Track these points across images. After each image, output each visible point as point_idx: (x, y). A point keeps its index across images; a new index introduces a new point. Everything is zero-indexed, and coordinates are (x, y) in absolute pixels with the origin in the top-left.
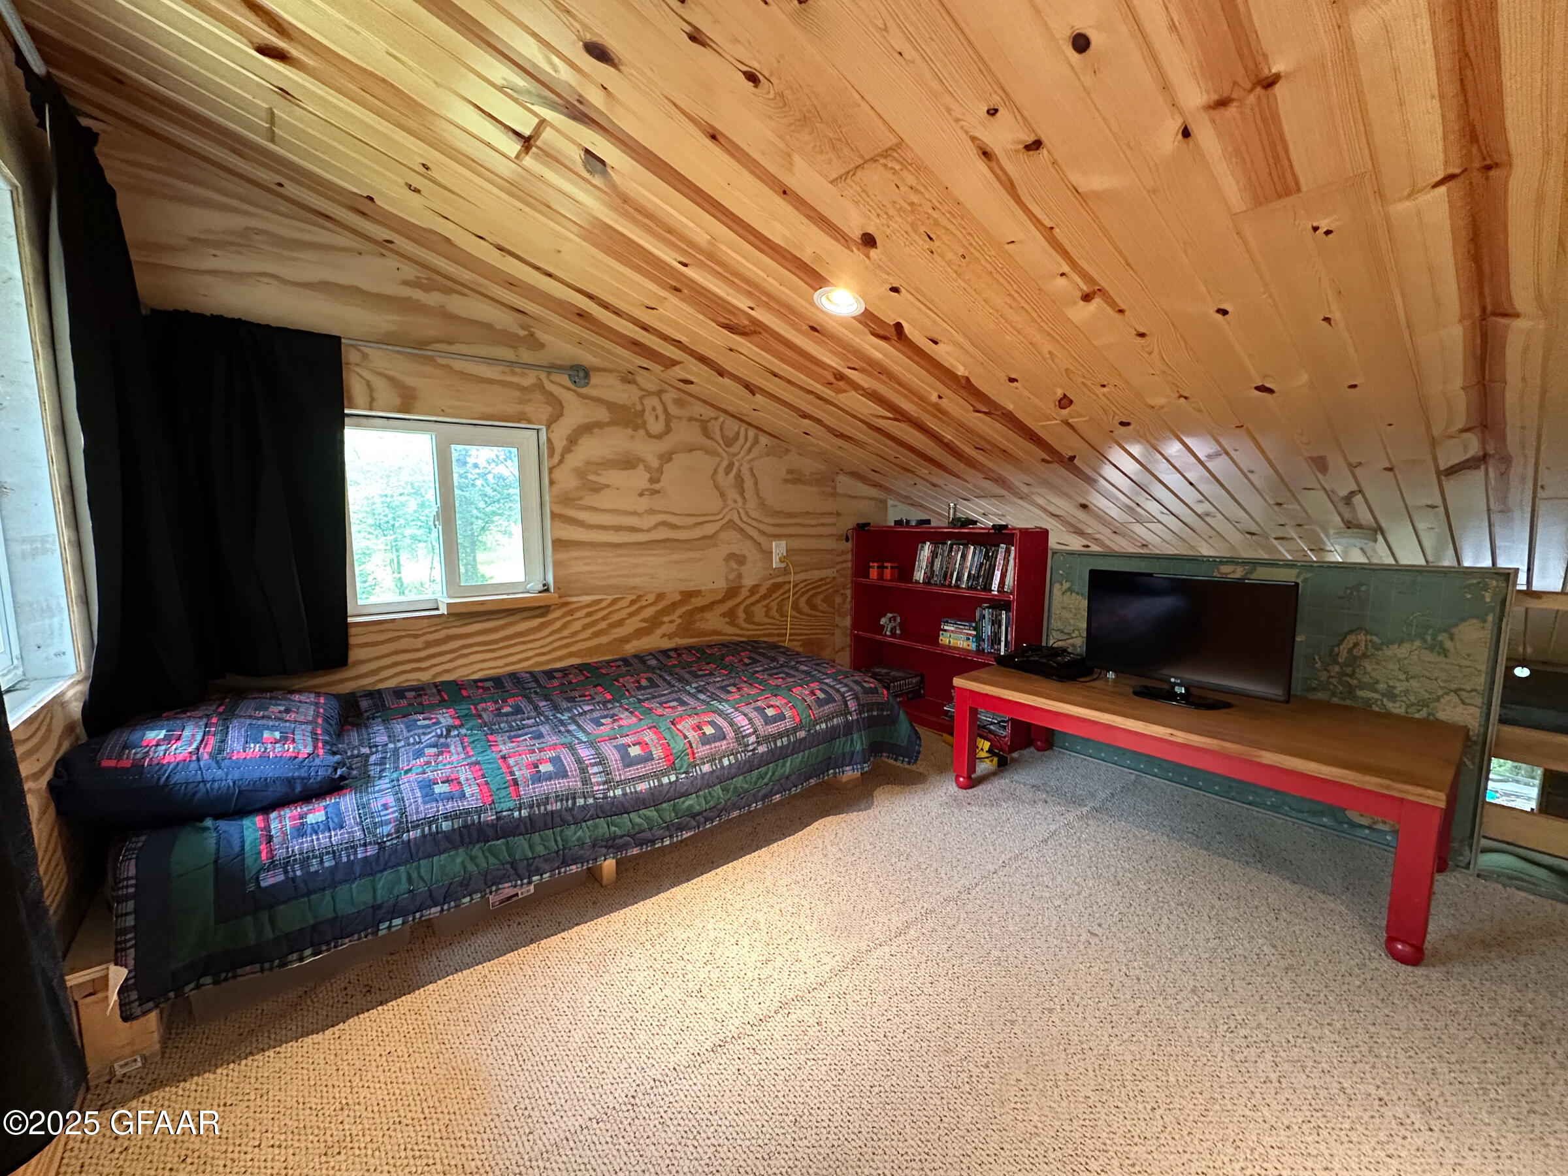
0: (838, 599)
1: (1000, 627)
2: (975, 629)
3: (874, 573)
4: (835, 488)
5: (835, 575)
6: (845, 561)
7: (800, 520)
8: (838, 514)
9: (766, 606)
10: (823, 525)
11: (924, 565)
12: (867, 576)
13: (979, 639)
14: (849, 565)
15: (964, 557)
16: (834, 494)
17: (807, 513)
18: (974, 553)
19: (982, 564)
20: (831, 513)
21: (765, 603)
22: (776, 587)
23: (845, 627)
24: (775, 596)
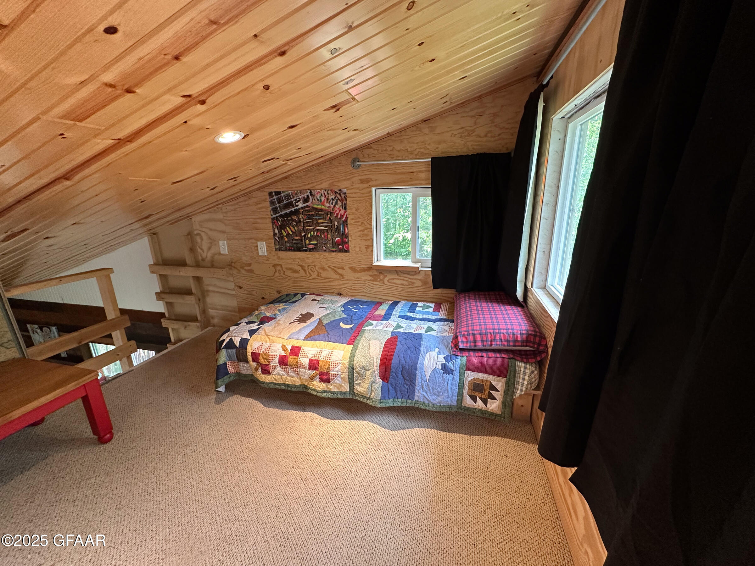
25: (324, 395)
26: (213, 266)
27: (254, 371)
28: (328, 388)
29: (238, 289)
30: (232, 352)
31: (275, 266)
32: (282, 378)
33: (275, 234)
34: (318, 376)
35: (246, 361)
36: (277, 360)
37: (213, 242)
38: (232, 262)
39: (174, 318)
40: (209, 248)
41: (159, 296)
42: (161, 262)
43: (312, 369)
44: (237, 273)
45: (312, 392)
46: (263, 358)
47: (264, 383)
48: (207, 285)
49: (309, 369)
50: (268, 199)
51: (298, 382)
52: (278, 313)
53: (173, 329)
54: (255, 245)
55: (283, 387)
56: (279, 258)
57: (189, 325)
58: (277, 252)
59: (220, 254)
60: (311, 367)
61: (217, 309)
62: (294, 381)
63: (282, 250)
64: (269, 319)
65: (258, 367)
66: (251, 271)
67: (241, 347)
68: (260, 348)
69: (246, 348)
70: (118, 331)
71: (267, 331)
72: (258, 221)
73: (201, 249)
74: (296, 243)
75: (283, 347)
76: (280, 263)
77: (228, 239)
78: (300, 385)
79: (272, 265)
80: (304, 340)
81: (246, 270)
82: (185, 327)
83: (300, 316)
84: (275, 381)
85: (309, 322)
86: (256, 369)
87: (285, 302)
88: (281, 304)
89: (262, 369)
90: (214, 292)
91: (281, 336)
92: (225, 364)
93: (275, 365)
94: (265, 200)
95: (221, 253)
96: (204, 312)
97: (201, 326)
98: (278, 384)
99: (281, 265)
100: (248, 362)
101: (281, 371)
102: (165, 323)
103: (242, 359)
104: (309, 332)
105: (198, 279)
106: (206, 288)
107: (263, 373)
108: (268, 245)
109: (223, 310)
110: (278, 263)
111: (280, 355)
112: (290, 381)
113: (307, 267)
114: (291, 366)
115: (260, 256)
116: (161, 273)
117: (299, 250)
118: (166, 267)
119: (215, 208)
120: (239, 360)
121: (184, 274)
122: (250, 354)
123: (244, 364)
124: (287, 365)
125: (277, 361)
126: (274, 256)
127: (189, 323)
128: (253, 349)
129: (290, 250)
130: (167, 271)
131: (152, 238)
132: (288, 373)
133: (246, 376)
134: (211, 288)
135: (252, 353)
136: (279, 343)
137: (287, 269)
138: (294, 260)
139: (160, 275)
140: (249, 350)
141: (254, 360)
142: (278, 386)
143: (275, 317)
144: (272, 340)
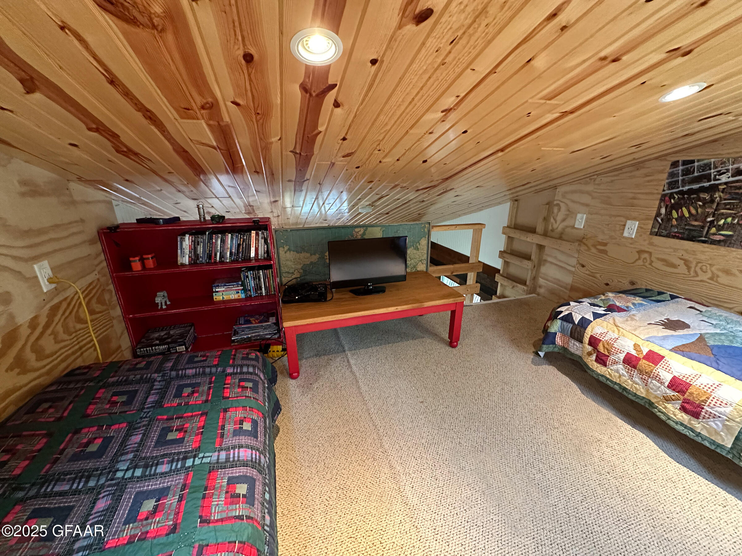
0: (107, 296)
1: (259, 280)
2: (242, 285)
3: (136, 265)
4: (71, 196)
5: (97, 276)
6: (101, 262)
7: (52, 235)
8: (82, 221)
9: (53, 333)
10: (74, 234)
11: (187, 251)
12: (130, 269)
13: (245, 290)
14: (104, 264)
15: (223, 241)
16: (74, 203)
17: (57, 226)
18: (232, 238)
19: (239, 245)
20: (76, 222)
21: (49, 331)
22: (54, 309)
23: (119, 316)
24: (56, 319)
25: (679, 428)
26: (560, 238)
27: (585, 354)
28: (691, 424)
29: (580, 267)
30: (567, 326)
31: (640, 252)
32: (620, 377)
33: (658, 214)
34: (680, 402)
35: (581, 341)
36: (622, 356)
37: (571, 214)
38: (584, 238)
39: (505, 275)
40: (564, 220)
41: (502, 254)
42: (513, 226)
43: (674, 390)
44: (586, 250)
45: (658, 414)
46: (604, 347)
47: (593, 371)
48: (547, 255)
49: (668, 387)
50: (668, 170)
51: (642, 393)
52: (632, 307)
53: (501, 285)
54: (623, 223)
55: (617, 387)
56: (651, 244)
57: (517, 286)
58: (651, 236)
59: (573, 227)
60: (672, 386)
61: (547, 280)
62: (635, 388)
63: (660, 235)
64: (620, 310)
65: (592, 352)
66: (605, 252)
67: (580, 325)
68: (604, 335)
69: (585, 329)
70: (473, 273)
71: (617, 321)
72: (639, 196)
73: (555, 220)
74: (690, 230)
75: (636, 346)
76: (650, 250)
77: (590, 213)
78: (644, 398)
79: (637, 250)
80: (671, 350)
81: (597, 249)
82: (513, 287)
83: (666, 321)
84: (608, 376)
85: (680, 332)
86: (590, 354)
87: (644, 297)
88: (637, 298)
89: (597, 356)
90: (551, 263)
91: (636, 333)
92: (556, 334)
93: (617, 360)
94: (662, 172)
95: (575, 226)
96: (534, 278)
97: (527, 290)
98: (611, 381)
99: (650, 254)
100: (582, 342)
101: (622, 369)
102: (498, 278)
103: (576, 336)
104: (681, 344)
105: (541, 247)
106: (545, 257)
107: (596, 360)
108: (642, 226)
109: (554, 283)
110: (647, 249)
111: (628, 353)
112: (630, 386)
113: (694, 263)
114: (641, 372)
115: (624, 237)
116: (510, 235)
117: (691, 239)
118: (517, 231)
119: (588, 179)
120: (572, 336)
121: (531, 241)
122: (589, 336)
123: (575, 343)
124: (635, 367)
125: (622, 358)
126: (645, 240)
127: (518, 285)
128: (594, 332)
129: (674, 237)
130: (516, 235)
131: (513, 204)
132: (631, 377)
133: (572, 354)
134: (549, 259)
135: (591, 336)
136: (631, 339)
137: (658, 259)
138: (676, 250)
139: (509, 237)
140: (589, 332)
141: (590, 344)
142: (610, 383)
143: (627, 309)
144: (622, 333)
